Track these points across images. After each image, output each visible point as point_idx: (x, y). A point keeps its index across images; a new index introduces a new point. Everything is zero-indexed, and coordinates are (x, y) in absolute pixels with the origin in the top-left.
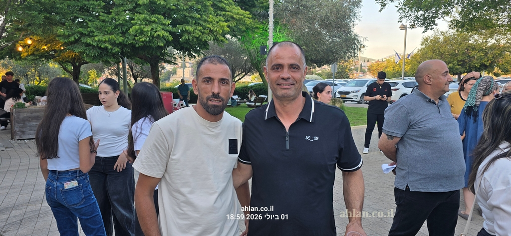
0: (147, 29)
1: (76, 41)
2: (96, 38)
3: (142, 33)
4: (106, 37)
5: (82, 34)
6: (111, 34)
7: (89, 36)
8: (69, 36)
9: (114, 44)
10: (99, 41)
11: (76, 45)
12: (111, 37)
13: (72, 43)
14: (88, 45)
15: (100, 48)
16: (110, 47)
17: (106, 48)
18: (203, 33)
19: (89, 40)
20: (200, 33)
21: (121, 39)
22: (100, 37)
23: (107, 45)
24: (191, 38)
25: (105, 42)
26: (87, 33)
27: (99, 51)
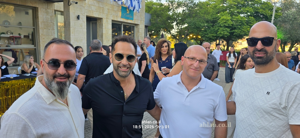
0: (222, 32)
1: (204, 36)
2: (209, 35)
3: (221, 34)
4: (211, 35)
5: (205, 34)
6: (213, 34)
8: (202, 35)
9: (213, 36)
10: (209, 36)
11: (203, 37)
12: (213, 35)
13: (203, 36)
14: (206, 37)
15: (209, 38)
16: (212, 37)
17: (211, 38)
19: (207, 36)
21: (215, 35)
22: (210, 35)
23: (211, 37)
25: (211, 36)
27: (209, 39)
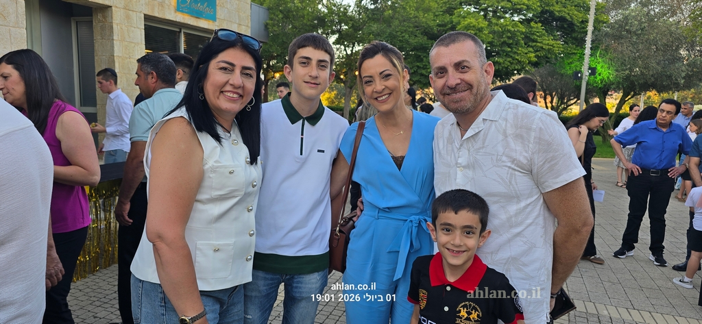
7: (424, 69)
18: (512, 63)
20: (509, 64)
24: (501, 68)
26: (422, 66)
